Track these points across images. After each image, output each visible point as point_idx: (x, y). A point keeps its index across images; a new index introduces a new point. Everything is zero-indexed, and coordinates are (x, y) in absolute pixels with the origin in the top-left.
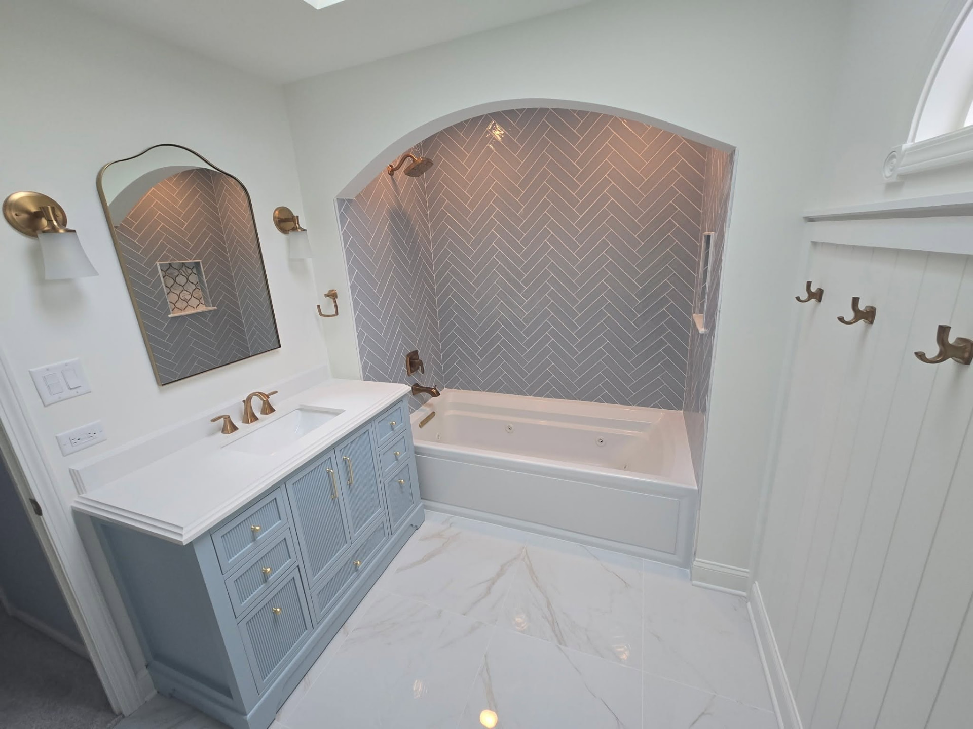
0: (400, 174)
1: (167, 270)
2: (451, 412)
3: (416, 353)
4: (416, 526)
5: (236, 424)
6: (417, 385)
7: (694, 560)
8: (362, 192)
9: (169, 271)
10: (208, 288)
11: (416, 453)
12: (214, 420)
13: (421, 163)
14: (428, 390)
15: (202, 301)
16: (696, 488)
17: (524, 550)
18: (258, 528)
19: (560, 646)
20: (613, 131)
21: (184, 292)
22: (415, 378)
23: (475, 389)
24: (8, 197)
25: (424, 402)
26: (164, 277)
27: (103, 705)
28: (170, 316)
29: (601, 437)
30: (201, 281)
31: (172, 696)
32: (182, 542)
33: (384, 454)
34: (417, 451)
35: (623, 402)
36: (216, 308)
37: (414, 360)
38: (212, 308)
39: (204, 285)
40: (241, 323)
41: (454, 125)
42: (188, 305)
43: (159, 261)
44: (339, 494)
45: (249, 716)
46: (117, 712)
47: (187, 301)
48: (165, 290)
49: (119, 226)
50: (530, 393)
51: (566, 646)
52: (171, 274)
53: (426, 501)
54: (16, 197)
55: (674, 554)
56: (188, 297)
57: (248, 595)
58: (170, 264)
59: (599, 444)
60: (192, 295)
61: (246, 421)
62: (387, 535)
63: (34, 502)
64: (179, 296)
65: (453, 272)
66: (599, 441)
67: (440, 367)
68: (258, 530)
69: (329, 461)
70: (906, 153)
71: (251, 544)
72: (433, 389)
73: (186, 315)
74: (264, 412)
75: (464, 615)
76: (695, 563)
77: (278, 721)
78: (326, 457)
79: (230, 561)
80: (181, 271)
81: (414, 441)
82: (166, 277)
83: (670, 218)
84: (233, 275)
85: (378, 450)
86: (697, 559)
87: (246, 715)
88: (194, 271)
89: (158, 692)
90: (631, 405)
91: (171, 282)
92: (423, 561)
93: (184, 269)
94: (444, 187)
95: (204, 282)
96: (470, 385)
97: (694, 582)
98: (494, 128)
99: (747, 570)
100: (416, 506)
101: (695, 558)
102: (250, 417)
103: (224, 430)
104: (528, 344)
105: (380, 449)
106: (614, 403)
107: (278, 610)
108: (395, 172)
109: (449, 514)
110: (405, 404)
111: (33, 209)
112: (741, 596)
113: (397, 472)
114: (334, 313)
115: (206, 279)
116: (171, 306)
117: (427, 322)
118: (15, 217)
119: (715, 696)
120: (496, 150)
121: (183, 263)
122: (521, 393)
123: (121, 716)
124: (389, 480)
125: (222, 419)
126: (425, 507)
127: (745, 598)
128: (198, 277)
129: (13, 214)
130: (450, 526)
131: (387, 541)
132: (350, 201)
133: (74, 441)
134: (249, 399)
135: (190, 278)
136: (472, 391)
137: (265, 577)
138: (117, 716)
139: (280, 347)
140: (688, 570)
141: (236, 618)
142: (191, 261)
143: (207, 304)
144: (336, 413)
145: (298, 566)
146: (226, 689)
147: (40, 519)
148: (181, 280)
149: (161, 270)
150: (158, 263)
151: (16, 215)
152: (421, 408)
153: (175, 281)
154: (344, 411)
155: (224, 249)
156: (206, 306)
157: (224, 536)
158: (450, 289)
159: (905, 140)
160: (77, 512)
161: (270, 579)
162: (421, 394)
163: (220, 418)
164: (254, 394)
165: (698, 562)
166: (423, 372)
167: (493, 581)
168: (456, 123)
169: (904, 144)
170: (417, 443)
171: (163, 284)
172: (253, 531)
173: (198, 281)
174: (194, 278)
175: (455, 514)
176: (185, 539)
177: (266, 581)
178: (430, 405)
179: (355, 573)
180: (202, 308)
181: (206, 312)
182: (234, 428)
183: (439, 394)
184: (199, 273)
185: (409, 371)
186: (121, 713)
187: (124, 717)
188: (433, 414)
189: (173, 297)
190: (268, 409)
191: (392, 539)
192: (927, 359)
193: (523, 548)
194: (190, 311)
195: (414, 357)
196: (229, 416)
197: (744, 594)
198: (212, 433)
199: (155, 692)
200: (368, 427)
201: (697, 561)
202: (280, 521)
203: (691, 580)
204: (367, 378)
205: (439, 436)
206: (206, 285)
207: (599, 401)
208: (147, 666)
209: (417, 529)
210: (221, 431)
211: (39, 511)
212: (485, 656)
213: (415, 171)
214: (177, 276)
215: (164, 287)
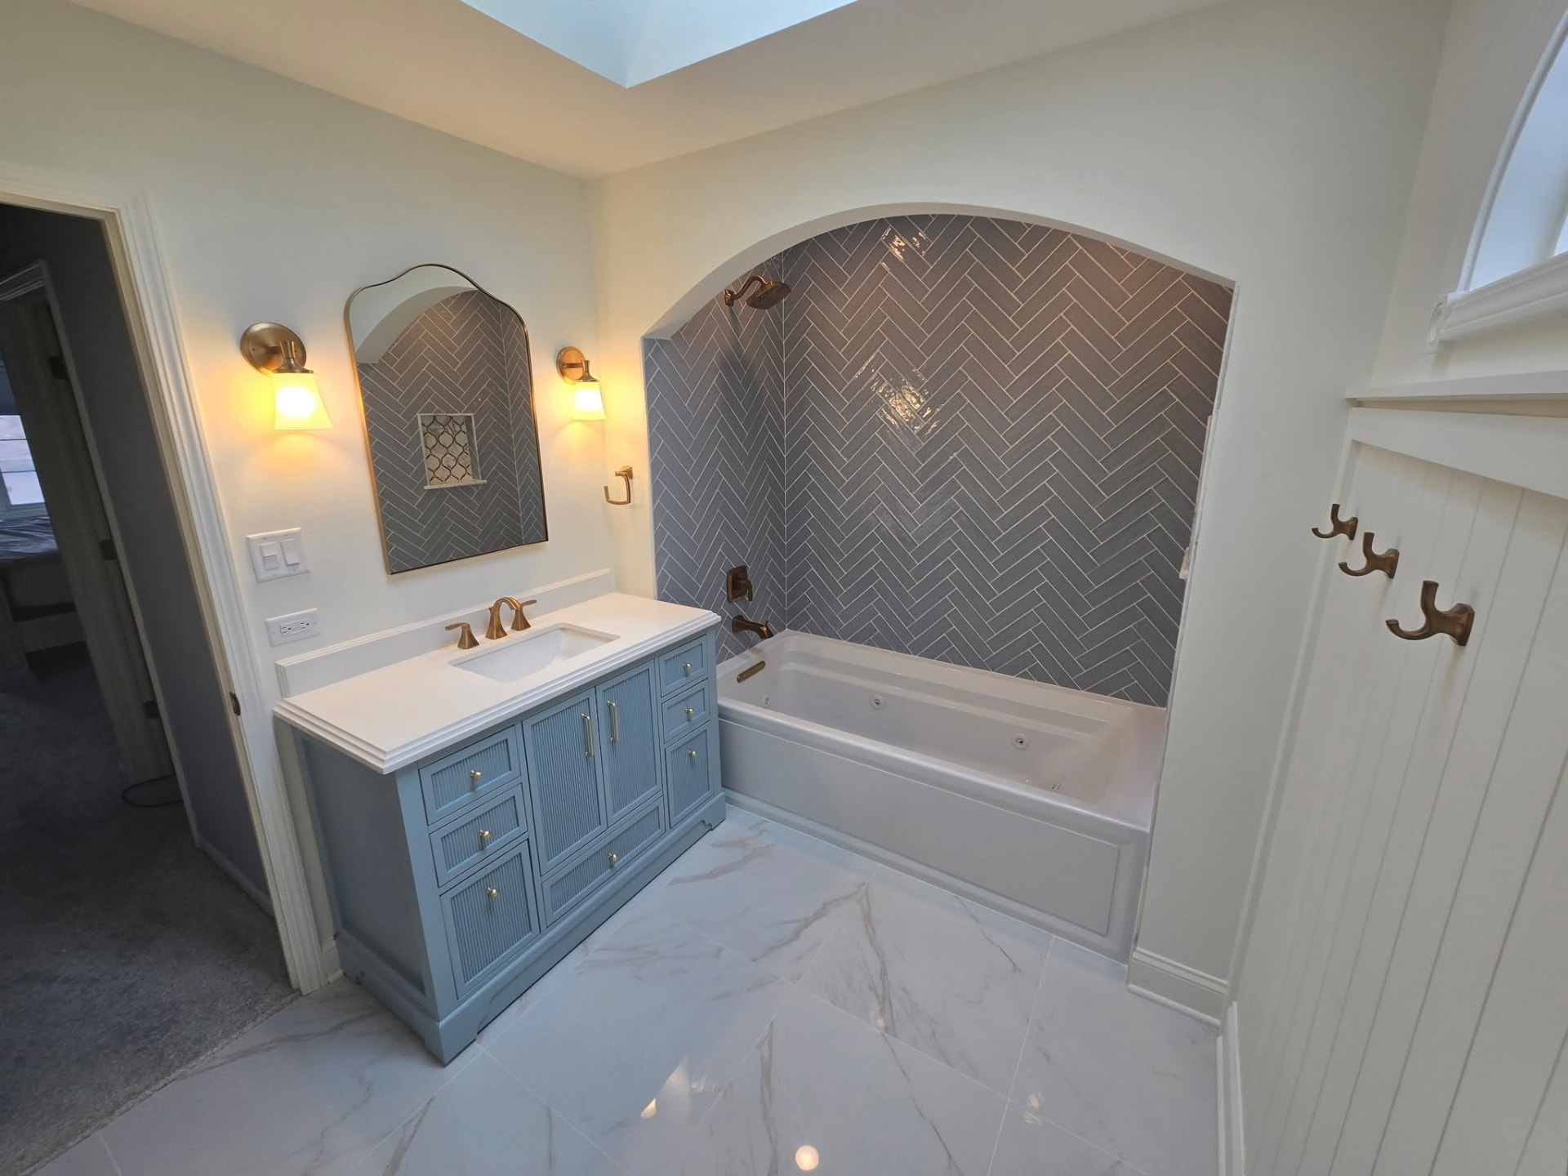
0: (742, 305)
1: (430, 424)
2: (792, 666)
3: (743, 569)
4: (710, 825)
5: (477, 639)
6: (740, 617)
7: (1135, 950)
8: (681, 329)
9: (432, 427)
10: (479, 453)
11: (720, 716)
12: (449, 628)
13: (772, 290)
14: (756, 627)
15: (470, 470)
16: (1148, 830)
17: (864, 888)
18: (478, 773)
19: (886, 1035)
20: (1078, 245)
21: (448, 456)
22: (739, 607)
23: (832, 635)
24: (248, 330)
25: (750, 645)
26: (424, 435)
27: (280, 973)
28: (426, 488)
29: (1022, 735)
30: (471, 443)
31: (358, 982)
32: (382, 770)
33: (669, 708)
34: (723, 713)
35: (1065, 682)
36: (485, 481)
37: (740, 579)
38: (480, 482)
39: (474, 449)
40: (515, 505)
41: (830, 232)
42: (451, 474)
43: (420, 413)
44: (595, 751)
45: (442, 1024)
46: (294, 986)
47: (449, 469)
48: (424, 452)
49: (377, 362)
50: (916, 650)
51: (895, 1036)
52: (435, 430)
53: (729, 791)
54: (257, 328)
55: (1104, 936)
56: (452, 463)
57: (454, 863)
58: (434, 417)
59: (1018, 745)
60: (457, 461)
61: (490, 636)
62: (662, 826)
63: (234, 697)
64: (441, 462)
65: (813, 451)
66: (1017, 740)
67: (781, 596)
68: (478, 776)
69: (586, 703)
70: (1455, 307)
71: (469, 794)
72: (762, 626)
73: (446, 489)
74: (516, 627)
75: (754, 961)
76: (1135, 955)
77: (478, 1043)
78: (582, 697)
79: (439, 810)
80: (447, 427)
81: (719, 697)
82: (428, 434)
83: (1165, 387)
84: (513, 436)
85: (660, 700)
86: (1138, 948)
87: (439, 1021)
88: (464, 428)
89: (345, 974)
90: (1078, 689)
91: (432, 441)
92: (713, 874)
93: (451, 424)
94: (811, 324)
95: (474, 444)
96: (825, 629)
97: (1132, 986)
98: (890, 239)
99: (1225, 982)
100: (714, 795)
101: (1136, 946)
102: (496, 631)
103: (461, 645)
104: (919, 573)
105: (665, 699)
106: (1049, 681)
107: (494, 891)
108: (735, 301)
109: (763, 816)
110: (710, 642)
111: (272, 344)
112: (1209, 1025)
113: (687, 738)
114: (625, 500)
115: (477, 439)
116: (429, 475)
117: (767, 524)
118: (252, 351)
119: (1119, 1162)
120: (891, 271)
121: (451, 417)
122: (901, 649)
123: (298, 993)
124: (674, 747)
125: (460, 628)
126: (728, 800)
127: (1218, 1028)
128: (468, 437)
129: (251, 349)
130: (760, 833)
131: (660, 837)
132: (662, 342)
133: (284, 630)
134: (498, 605)
135: (458, 439)
136: (827, 638)
137: (482, 843)
138: (294, 992)
139: (547, 540)
140: (1126, 966)
141: (439, 887)
142: (460, 414)
143: (475, 475)
144: (607, 639)
145: (528, 840)
146: (418, 981)
147: (237, 719)
148: (446, 439)
149: (423, 425)
150: (419, 415)
151: (253, 349)
152: (745, 653)
153: (438, 441)
154: (619, 637)
155: (505, 400)
156: (474, 478)
157: (434, 774)
158: (806, 478)
159: (1453, 286)
160: (279, 719)
161: (488, 847)
162: (746, 631)
163: (456, 626)
164: (503, 600)
165: (1141, 953)
166: (751, 599)
167: (807, 923)
168: (835, 228)
169: (1451, 292)
170: (723, 702)
171: (423, 444)
172: (472, 777)
173: (466, 441)
174: (462, 438)
175: (770, 816)
176: (386, 766)
177: (483, 849)
178: (759, 651)
179: (609, 870)
180: (469, 480)
181: (473, 486)
182: (474, 643)
183: (771, 635)
184: (469, 429)
185: (731, 596)
186: (299, 990)
187: (301, 995)
188: (762, 665)
189: (433, 463)
190: (521, 623)
191: (670, 836)
192: (1401, 630)
193: (863, 884)
194: (452, 483)
195: (740, 576)
196: (469, 626)
197: (1217, 1022)
198: (444, 644)
199: (340, 972)
200: (650, 665)
201: (1138, 952)
202: (509, 772)
203: (1127, 982)
204: (663, 597)
205: (767, 699)
206: (477, 449)
207: (1025, 676)
208: (335, 937)
209: (711, 830)
210: (457, 644)
211: (237, 711)
212: (771, 1023)
213: (762, 301)
214: (442, 434)
215: (424, 448)
